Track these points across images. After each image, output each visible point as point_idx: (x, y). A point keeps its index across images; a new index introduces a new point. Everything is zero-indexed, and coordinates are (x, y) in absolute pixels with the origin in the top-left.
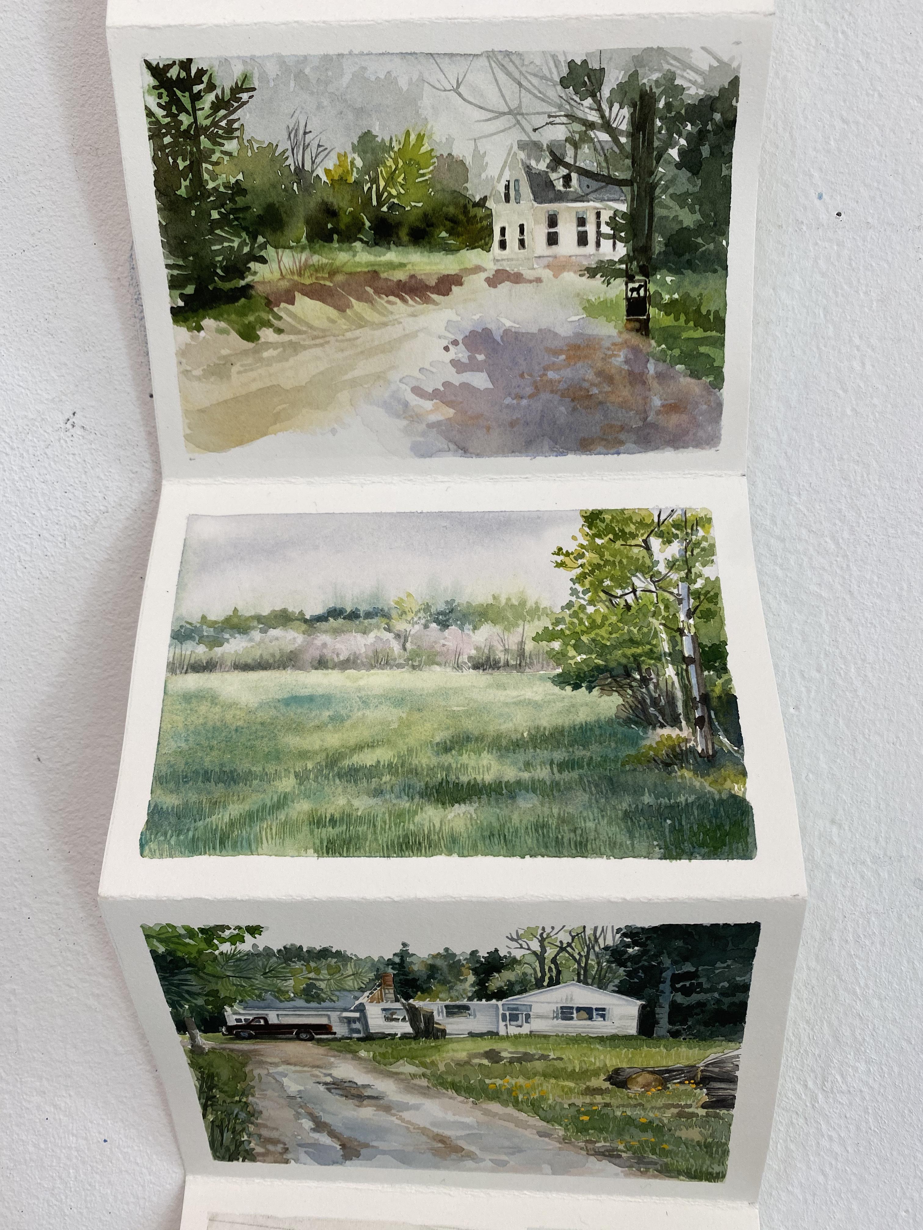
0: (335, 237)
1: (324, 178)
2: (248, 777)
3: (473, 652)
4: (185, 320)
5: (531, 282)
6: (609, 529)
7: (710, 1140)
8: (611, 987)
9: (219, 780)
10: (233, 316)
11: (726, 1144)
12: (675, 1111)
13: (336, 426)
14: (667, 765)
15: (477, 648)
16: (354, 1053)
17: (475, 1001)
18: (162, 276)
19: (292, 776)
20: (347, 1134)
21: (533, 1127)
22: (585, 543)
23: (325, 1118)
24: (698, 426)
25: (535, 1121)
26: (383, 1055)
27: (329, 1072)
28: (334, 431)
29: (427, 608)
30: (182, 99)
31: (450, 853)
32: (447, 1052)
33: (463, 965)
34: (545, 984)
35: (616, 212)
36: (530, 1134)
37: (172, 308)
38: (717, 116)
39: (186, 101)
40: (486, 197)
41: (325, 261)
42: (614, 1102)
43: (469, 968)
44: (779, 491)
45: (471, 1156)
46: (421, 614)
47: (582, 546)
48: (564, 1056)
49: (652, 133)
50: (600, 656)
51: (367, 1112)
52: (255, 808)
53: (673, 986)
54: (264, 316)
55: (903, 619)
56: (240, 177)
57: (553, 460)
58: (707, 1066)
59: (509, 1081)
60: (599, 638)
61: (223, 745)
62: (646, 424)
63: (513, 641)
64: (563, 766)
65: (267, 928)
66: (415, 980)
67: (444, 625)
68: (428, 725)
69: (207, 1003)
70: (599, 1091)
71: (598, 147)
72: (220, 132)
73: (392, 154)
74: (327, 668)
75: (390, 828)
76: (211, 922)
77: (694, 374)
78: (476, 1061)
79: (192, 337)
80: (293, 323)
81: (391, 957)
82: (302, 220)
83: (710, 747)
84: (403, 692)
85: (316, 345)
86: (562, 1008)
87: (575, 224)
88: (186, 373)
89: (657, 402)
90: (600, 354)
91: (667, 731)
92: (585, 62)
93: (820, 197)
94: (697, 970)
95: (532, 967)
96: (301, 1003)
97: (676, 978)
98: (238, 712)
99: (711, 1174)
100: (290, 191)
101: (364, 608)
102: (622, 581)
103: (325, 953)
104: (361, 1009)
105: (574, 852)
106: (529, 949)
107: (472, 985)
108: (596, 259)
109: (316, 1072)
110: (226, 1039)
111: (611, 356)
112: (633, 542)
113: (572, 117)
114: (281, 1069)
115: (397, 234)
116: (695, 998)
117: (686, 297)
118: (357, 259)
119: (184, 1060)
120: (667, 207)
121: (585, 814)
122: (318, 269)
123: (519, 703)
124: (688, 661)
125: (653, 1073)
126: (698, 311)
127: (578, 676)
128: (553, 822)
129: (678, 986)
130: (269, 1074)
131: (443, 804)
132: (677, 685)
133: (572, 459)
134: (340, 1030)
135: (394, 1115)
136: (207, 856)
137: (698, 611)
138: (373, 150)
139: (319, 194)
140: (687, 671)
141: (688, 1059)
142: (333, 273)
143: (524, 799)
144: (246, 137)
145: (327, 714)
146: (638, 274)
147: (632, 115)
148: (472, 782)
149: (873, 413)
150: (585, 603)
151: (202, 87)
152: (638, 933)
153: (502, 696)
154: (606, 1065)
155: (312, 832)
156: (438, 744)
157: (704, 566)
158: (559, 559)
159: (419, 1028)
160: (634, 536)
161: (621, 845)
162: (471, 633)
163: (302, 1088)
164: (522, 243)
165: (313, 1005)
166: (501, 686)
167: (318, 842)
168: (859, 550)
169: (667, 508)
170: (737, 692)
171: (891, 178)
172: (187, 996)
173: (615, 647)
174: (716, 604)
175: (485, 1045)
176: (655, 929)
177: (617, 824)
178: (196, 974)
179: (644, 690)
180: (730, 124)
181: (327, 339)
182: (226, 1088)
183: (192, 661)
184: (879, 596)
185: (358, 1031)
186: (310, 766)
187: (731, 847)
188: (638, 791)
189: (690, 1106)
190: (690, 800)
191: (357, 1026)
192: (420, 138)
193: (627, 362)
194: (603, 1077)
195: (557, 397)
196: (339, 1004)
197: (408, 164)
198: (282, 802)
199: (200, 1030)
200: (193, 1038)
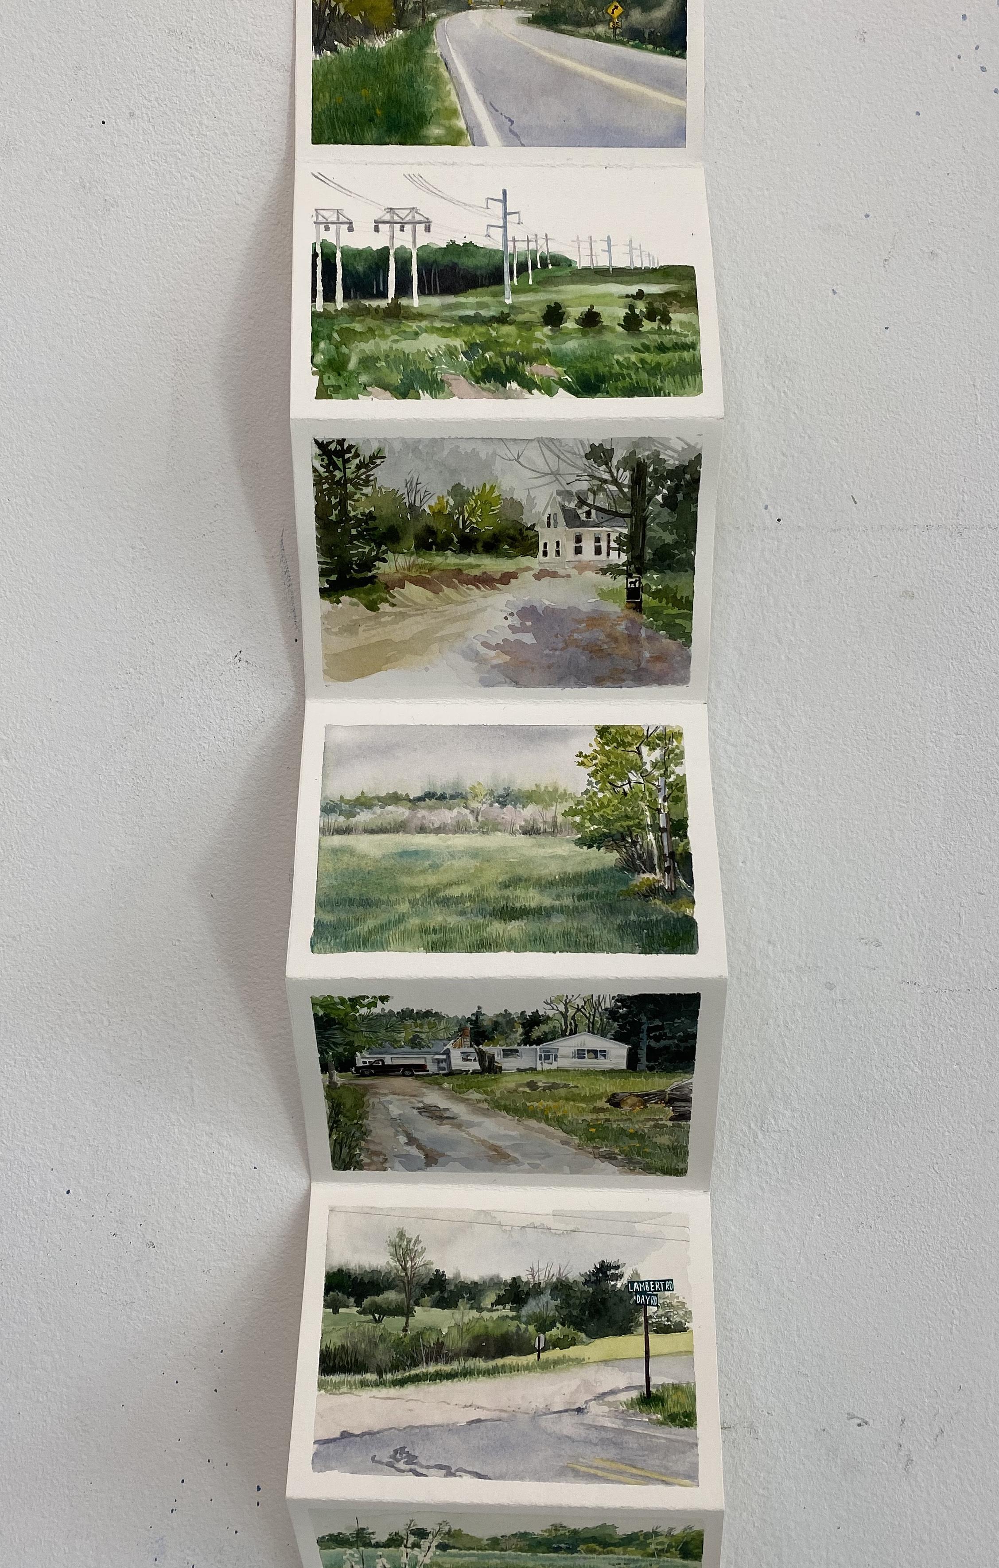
0: (434, 547)
1: (428, 511)
2: (378, 903)
3: (523, 823)
4: (329, 596)
5: (563, 577)
6: (614, 740)
7: (676, 1144)
8: (609, 1036)
9: (360, 905)
10: (362, 595)
11: (687, 1147)
12: (652, 1123)
13: (428, 666)
14: (646, 896)
15: (525, 821)
16: (440, 1084)
17: (522, 1046)
18: (316, 568)
19: (407, 902)
20: (429, 1146)
21: (558, 1137)
22: (598, 749)
23: (416, 1135)
24: (675, 670)
25: (560, 1133)
26: (459, 1086)
27: (421, 1099)
28: (426, 669)
29: (491, 793)
30: (337, 462)
31: (509, 951)
32: (502, 1083)
33: (516, 1021)
34: (567, 1034)
35: (621, 534)
36: (556, 1143)
37: (320, 589)
38: (688, 476)
39: (339, 463)
40: (534, 524)
41: (426, 562)
42: (612, 1118)
43: (519, 1023)
44: (733, 712)
45: (515, 1161)
46: (488, 797)
47: (595, 751)
48: (579, 1085)
49: (645, 486)
50: (606, 826)
51: (445, 1129)
52: (384, 922)
53: (648, 1035)
54: (384, 595)
55: (819, 802)
56: (372, 509)
57: (576, 690)
58: (672, 1091)
59: (543, 1104)
60: (606, 815)
61: (360, 882)
62: (640, 669)
63: (549, 815)
64: (580, 897)
65: (393, 997)
66: (484, 1032)
67: (503, 805)
68: (494, 871)
69: (345, 1050)
70: (602, 1110)
71: (610, 494)
72: (361, 482)
73: (474, 497)
74: (426, 833)
75: (471, 935)
76: (357, 994)
77: (672, 637)
78: (521, 1089)
79: (333, 607)
80: (403, 600)
81: (470, 1016)
82: (412, 536)
83: (673, 885)
84: (477, 849)
85: (418, 615)
86: (578, 1050)
87: (593, 541)
88: (327, 630)
89: (647, 655)
90: (609, 624)
91: (647, 875)
92: (601, 445)
93: (766, 508)
94: (663, 1024)
95: (558, 1023)
96: (408, 1049)
97: (650, 1030)
98: (369, 861)
99: (677, 1170)
100: (405, 518)
101: (449, 792)
102: (622, 776)
103: (428, 1014)
104: (447, 1053)
105: (586, 949)
106: (558, 1010)
107: (521, 1035)
108: (607, 563)
109: (413, 1100)
110: (354, 1077)
111: (616, 625)
112: (630, 749)
113: (592, 477)
114: (389, 1098)
115: (475, 546)
116: (663, 1043)
117: (667, 587)
118: (448, 561)
119: (322, 1093)
120: (654, 531)
121: (594, 927)
122: (422, 567)
123: (552, 857)
124: (663, 830)
125: (637, 1096)
126: (675, 596)
127: (591, 840)
128: (574, 932)
129: (651, 1035)
130: (380, 1102)
131: (505, 920)
132: (654, 846)
133: (589, 689)
134: (432, 1068)
135: (464, 1131)
136: (355, 952)
137: (671, 797)
138: (461, 495)
139: (424, 521)
140: (661, 837)
141: (659, 1086)
142: (431, 570)
143: (556, 917)
144: (378, 485)
145: (428, 863)
146: (634, 573)
147: (632, 476)
148: (523, 907)
149: (801, 660)
150: (597, 790)
151: (351, 455)
152: (625, 999)
153: (541, 852)
154: (606, 1091)
155: (421, 937)
156: (500, 883)
157: (676, 766)
158: (580, 759)
159: (484, 1066)
160: (630, 745)
161: (615, 945)
162: (521, 810)
163: (401, 1112)
164: (558, 552)
165: (416, 1050)
166: (540, 846)
167: (426, 944)
168: (789, 753)
169: (653, 725)
170: (693, 851)
171: (816, 495)
172: (332, 1046)
173: (616, 821)
174: (683, 792)
175: (528, 1078)
176: (636, 996)
177: (614, 933)
178: (341, 1029)
179: (633, 849)
180: (696, 481)
181: (425, 611)
182: (348, 1114)
183: (336, 827)
184: (802, 786)
185: (444, 1069)
186: (418, 896)
187: (683, 947)
188: (627, 913)
189: (662, 1120)
190: (659, 918)
191: (444, 1065)
192: (493, 488)
193: (626, 629)
194: (605, 1100)
195: (580, 650)
196: (433, 1050)
197: (484, 503)
198: (402, 919)
199: (337, 1071)
200: (331, 1077)
